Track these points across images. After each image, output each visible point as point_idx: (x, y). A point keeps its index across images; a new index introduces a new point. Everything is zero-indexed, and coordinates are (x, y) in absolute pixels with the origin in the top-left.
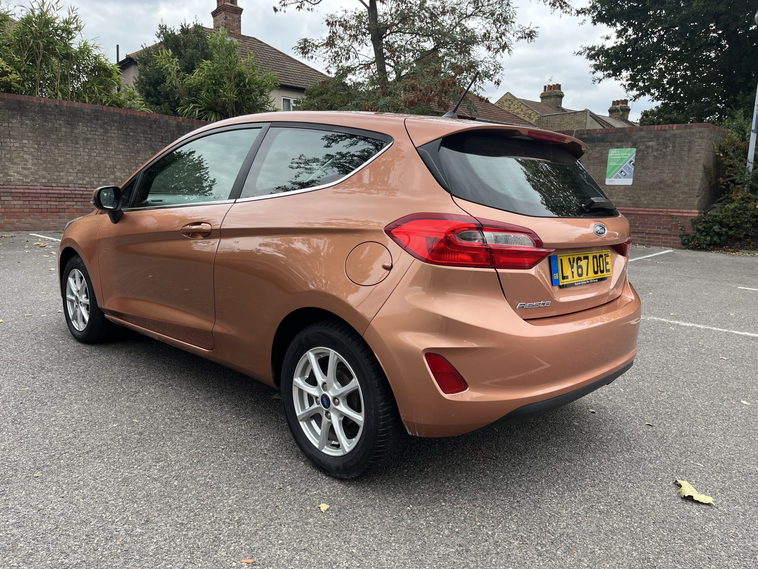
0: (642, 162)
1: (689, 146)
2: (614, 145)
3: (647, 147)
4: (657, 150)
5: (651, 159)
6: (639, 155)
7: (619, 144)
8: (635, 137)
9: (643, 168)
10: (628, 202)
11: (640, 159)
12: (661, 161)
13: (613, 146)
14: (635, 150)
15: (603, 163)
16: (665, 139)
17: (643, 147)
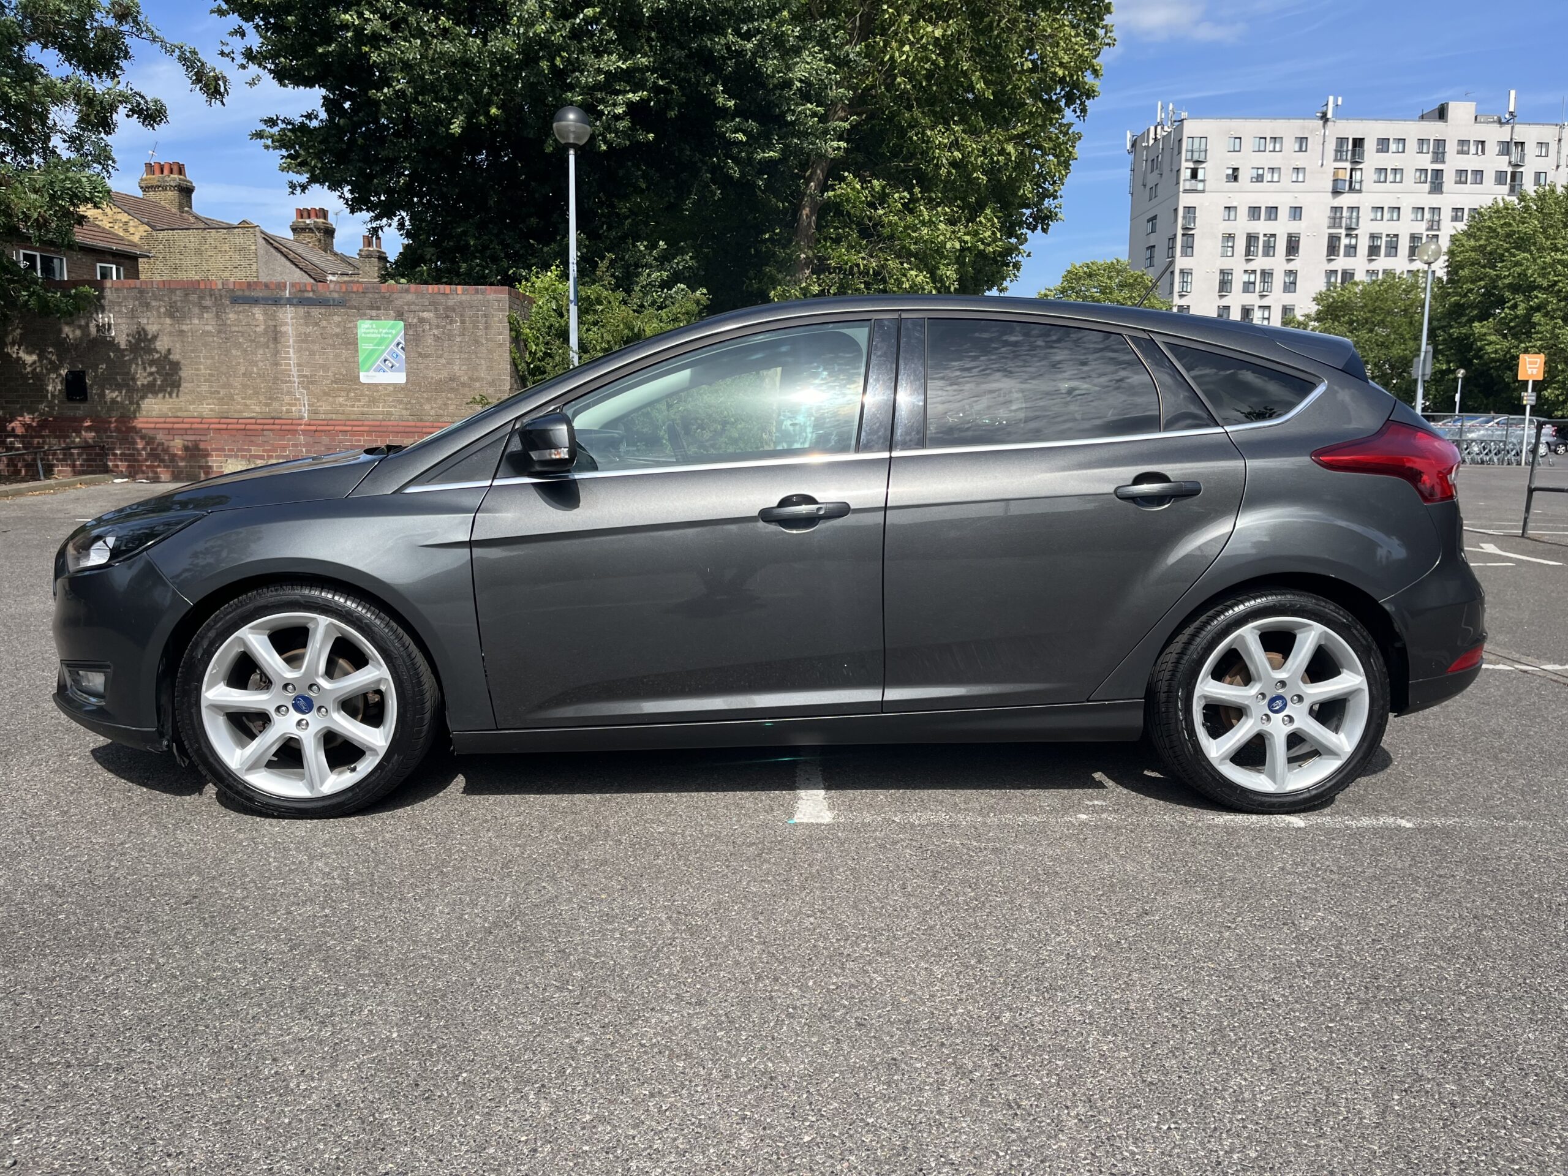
0: (417, 345)
1: (486, 322)
2: (365, 314)
3: (422, 320)
4: (438, 327)
5: (430, 340)
6: (411, 332)
7: (374, 313)
8: (399, 302)
9: (420, 355)
10: (404, 412)
11: (413, 339)
12: (446, 344)
13: (363, 316)
14: (401, 324)
15: (349, 344)
16: (447, 308)
17: (415, 321)
